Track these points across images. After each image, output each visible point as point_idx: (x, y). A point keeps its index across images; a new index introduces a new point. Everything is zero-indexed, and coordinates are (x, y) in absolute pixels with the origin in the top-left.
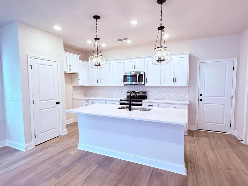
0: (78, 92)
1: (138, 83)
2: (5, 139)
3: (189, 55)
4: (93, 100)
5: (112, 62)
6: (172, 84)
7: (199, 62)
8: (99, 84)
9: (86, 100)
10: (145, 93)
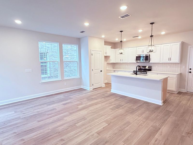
0: (110, 66)
1: (145, 61)
2: (81, 85)
3: (181, 43)
4: (118, 71)
5: (129, 49)
6: (168, 61)
7: (189, 47)
8: (121, 62)
9: (114, 71)
10: (150, 67)
